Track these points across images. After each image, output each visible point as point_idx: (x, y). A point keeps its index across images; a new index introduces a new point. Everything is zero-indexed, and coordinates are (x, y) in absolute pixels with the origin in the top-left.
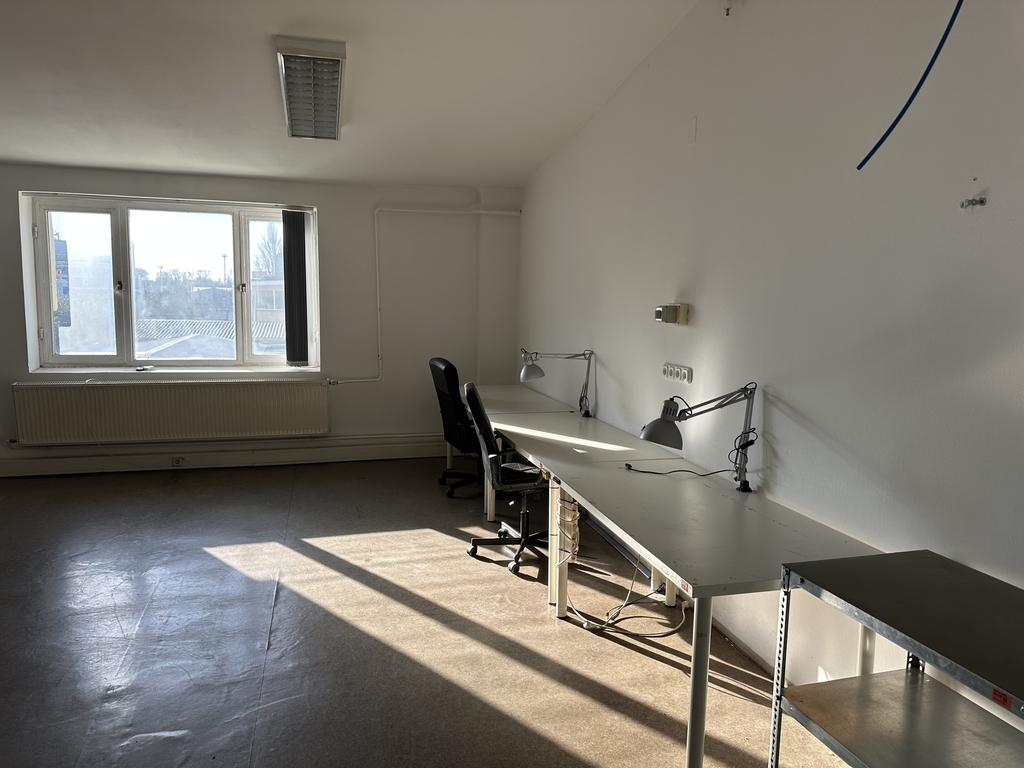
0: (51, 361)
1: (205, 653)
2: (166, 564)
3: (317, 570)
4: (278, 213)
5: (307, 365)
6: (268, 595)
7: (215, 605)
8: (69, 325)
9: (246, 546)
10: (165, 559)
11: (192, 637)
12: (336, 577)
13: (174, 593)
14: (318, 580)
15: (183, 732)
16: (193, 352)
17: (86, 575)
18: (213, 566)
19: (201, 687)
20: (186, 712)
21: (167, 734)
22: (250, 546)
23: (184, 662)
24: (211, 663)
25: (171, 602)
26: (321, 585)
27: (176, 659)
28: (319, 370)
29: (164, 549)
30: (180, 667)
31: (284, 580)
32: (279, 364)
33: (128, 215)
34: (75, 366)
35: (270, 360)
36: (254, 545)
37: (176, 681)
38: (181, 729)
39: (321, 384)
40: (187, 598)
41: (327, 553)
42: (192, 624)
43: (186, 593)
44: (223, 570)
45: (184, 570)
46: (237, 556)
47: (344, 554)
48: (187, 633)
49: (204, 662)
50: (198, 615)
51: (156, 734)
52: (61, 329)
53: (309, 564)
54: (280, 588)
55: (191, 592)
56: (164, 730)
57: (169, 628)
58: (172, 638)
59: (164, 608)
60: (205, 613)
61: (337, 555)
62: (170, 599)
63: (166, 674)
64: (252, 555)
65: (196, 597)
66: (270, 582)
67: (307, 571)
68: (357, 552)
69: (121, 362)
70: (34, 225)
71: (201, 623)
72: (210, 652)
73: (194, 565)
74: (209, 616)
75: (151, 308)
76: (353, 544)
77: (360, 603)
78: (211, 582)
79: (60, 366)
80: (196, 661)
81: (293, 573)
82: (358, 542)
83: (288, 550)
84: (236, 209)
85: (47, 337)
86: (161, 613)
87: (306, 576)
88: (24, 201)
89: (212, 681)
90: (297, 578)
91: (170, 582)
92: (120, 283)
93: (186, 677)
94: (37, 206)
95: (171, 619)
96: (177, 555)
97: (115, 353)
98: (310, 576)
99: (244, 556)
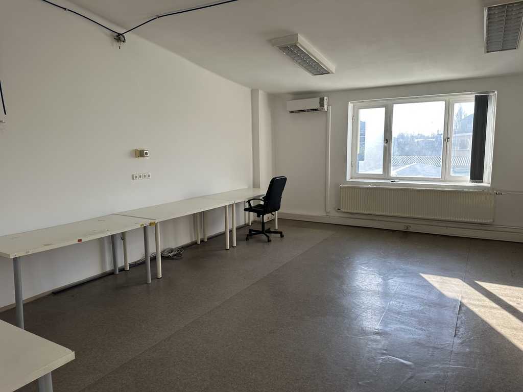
0: (355, 176)
1: (421, 327)
2: (402, 277)
3: (484, 301)
4: (473, 97)
5: (482, 182)
6: (455, 307)
7: (426, 304)
8: (363, 160)
9: (442, 277)
10: (401, 274)
11: (414, 317)
12: (496, 308)
13: (406, 292)
14: (485, 307)
15: (409, 363)
16: (419, 173)
17: (367, 273)
18: (425, 284)
19: (418, 344)
20: (411, 354)
21: (402, 361)
22: (444, 278)
23: (410, 328)
24: (424, 333)
25: (404, 297)
26: (487, 310)
27: (406, 325)
28: (489, 185)
29: (401, 269)
30: (408, 330)
31: (465, 301)
32: (465, 181)
33: (393, 107)
34: (364, 178)
35: (460, 179)
36: (447, 278)
37: (407, 337)
38: (409, 361)
39: (490, 194)
40: (412, 297)
41: (491, 293)
42: (414, 310)
43: (411, 294)
44: (429, 287)
45: (410, 282)
46: (438, 282)
47: (502, 296)
48: (412, 314)
49: (420, 332)
50: (417, 307)
51: (397, 359)
52: (360, 162)
53: (479, 296)
54: (462, 305)
55: (414, 294)
56: (400, 358)
57: (403, 309)
58: (404, 314)
59: (400, 299)
60: (420, 307)
61: (497, 295)
62: (404, 295)
63: (402, 331)
64: (446, 283)
65: (416, 297)
66: (456, 301)
67: (478, 300)
68: (511, 297)
69: (384, 177)
70: (353, 116)
71: (419, 311)
72: (423, 328)
73: (415, 281)
74: (423, 309)
75: (400, 151)
76: (508, 292)
77: (513, 328)
78: (423, 292)
79: (358, 178)
80: (416, 330)
81: (470, 299)
82: (511, 291)
83: (467, 285)
84: (447, 98)
85: (355, 166)
86: (400, 301)
87: (478, 303)
88: (350, 105)
89: (424, 342)
90: (472, 302)
91: (403, 287)
92: (387, 140)
93: (411, 336)
94: (355, 107)
95: (404, 305)
96: (406, 274)
97: (382, 173)
98: (481, 303)
99: (441, 282)
